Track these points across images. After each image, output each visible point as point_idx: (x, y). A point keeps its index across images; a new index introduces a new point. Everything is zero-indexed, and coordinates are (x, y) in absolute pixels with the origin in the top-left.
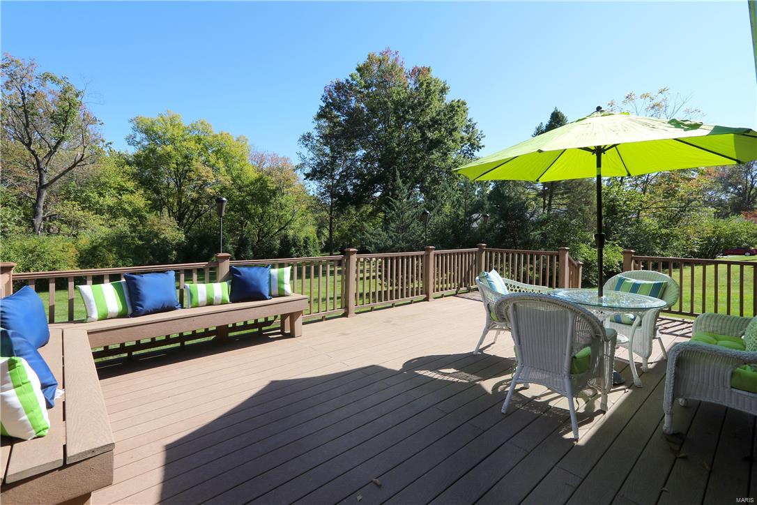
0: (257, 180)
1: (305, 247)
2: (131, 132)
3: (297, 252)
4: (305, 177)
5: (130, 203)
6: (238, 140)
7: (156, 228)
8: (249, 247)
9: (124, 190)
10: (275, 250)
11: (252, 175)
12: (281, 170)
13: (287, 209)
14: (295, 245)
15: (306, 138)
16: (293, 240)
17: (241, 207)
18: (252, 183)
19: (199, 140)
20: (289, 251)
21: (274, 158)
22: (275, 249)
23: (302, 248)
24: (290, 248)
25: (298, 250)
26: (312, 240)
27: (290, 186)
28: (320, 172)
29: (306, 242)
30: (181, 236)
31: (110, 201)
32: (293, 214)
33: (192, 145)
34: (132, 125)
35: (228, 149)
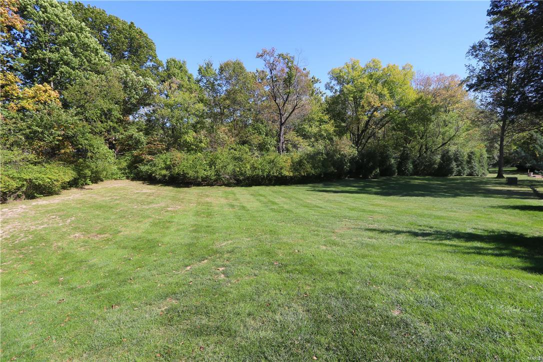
0: (418, 100)
1: (469, 162)
2: (328, 81)
3: (458, 167)
4: (468, 89)
5: (326, 130)
6: (404, 69)
7: (338, 147)
8: (410, 161)
9: (323, 122)
10: (436, 164)
11: (412, 96)
12: (447, 88)
13: (450, 125)
14: (456, 160)
15: (476, 49)
16: (455, 154)
17: (402, 126)
18: (413, 104)
19: (371, 76)
20: (449, 165)
21: (441, 78)
22: (434, 163)
23: (464, 163)
24: (451, 162)
25: (460, 165)
26: (478, 154)
27: (457, 102)
28: (488, 80)
29: (470, 157)
30: (354, 152)
31: (315, 130)
32: (457, 130)
33: (365, 81)
34: (329, 76)
35: (391, 77)
